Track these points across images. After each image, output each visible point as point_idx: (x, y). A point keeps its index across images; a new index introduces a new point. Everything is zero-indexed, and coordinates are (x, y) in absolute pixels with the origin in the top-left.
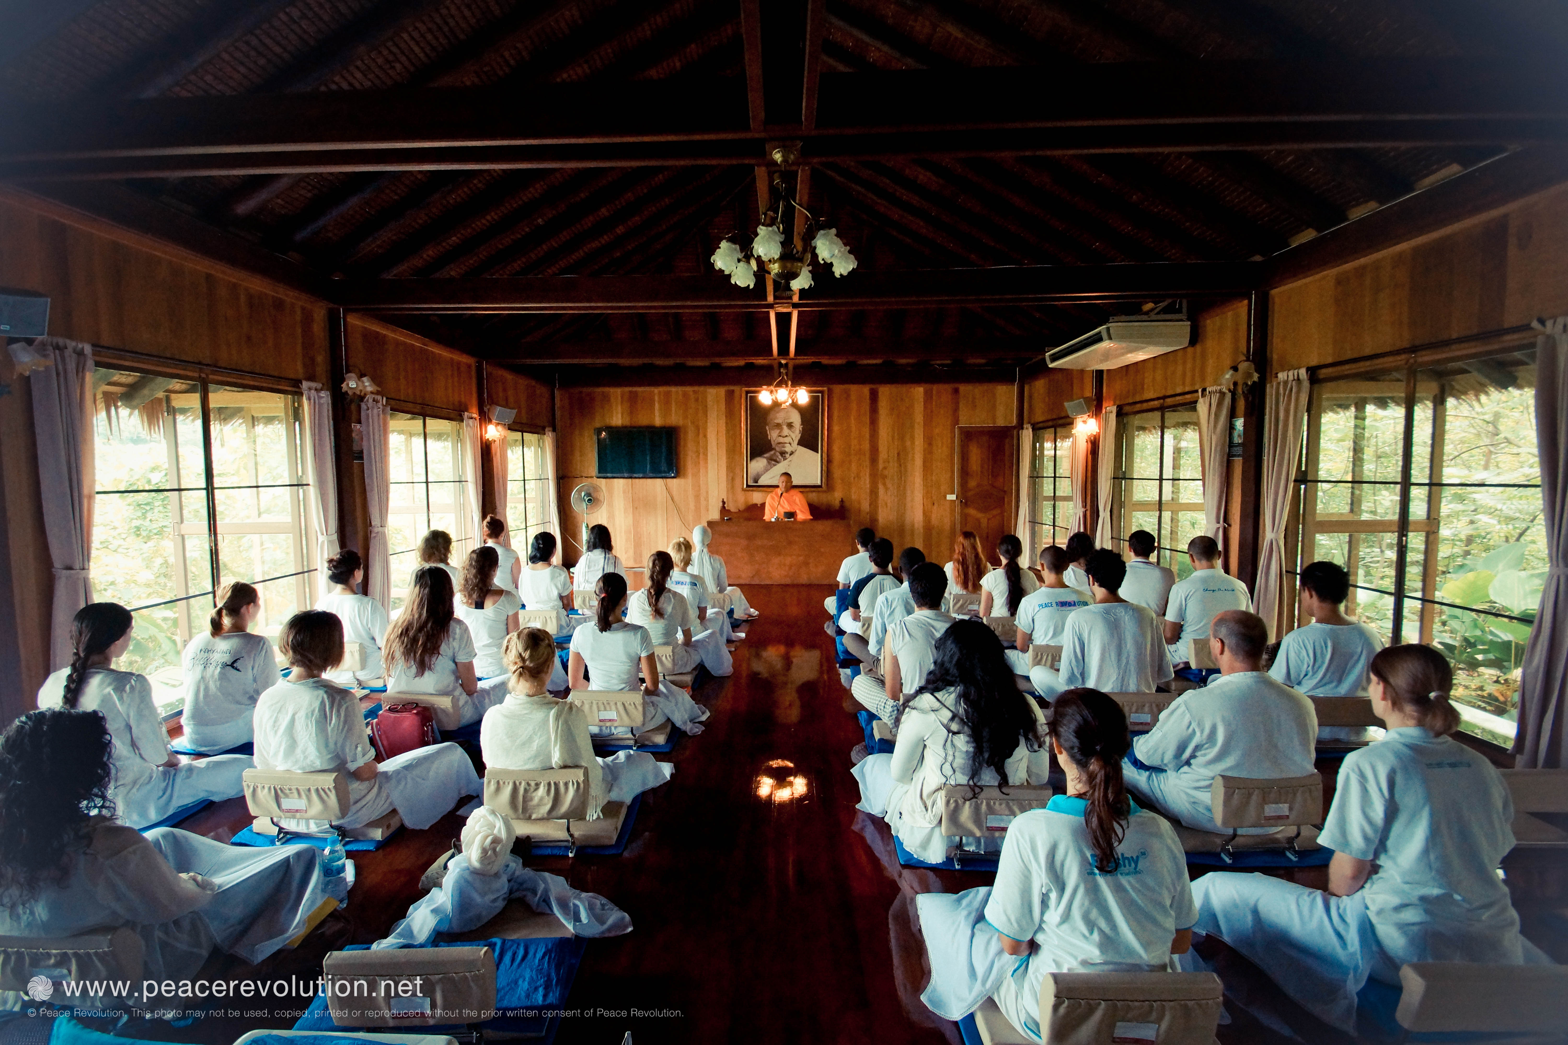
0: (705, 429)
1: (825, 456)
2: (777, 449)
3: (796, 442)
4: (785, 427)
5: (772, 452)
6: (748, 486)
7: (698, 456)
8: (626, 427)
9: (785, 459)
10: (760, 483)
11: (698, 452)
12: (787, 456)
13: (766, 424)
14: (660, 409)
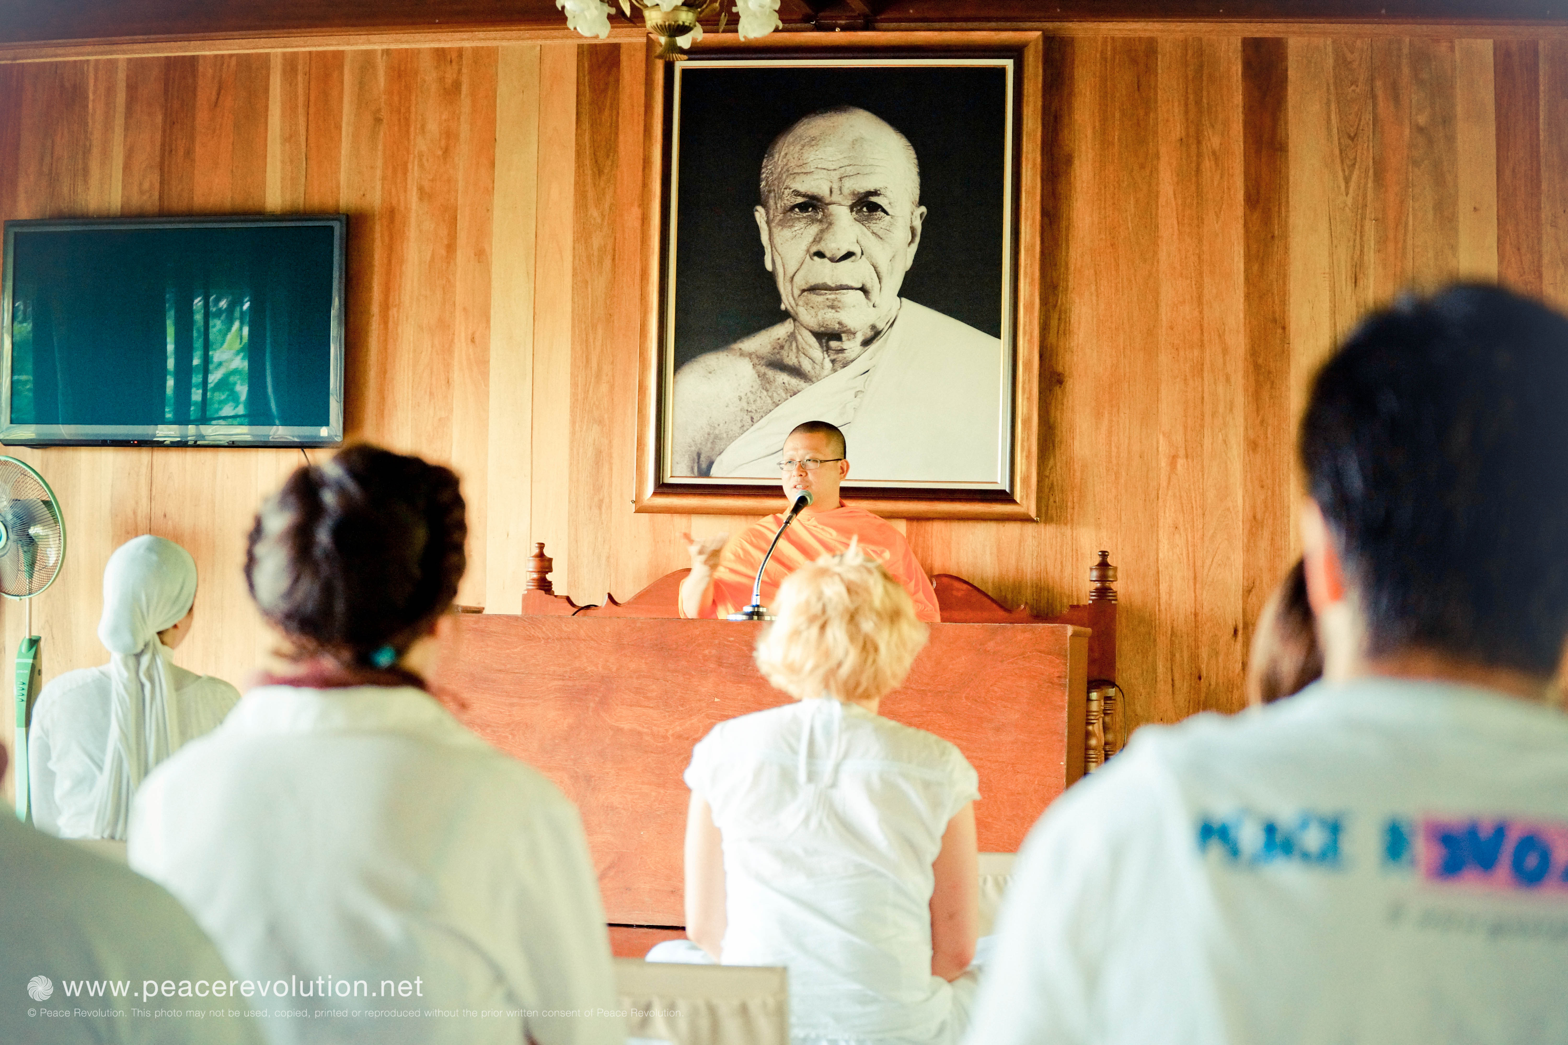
0: (482, 231)
1: (1029, 350)
2: (806, 316)
3: (895, 281)
4: (842, 214)
5: (781, 331)
6: (663, 488)
7: (448, 349)
8: (141, 216)
9: (840, 363)
10: (720, 475)
11: (444, 326)
12: (852, 346)
13: (757, 198)
14: (289, 138)
